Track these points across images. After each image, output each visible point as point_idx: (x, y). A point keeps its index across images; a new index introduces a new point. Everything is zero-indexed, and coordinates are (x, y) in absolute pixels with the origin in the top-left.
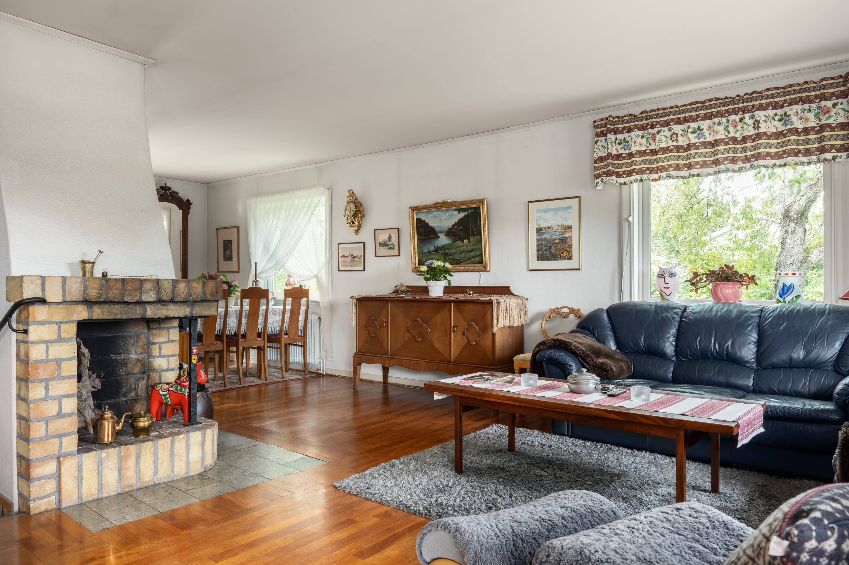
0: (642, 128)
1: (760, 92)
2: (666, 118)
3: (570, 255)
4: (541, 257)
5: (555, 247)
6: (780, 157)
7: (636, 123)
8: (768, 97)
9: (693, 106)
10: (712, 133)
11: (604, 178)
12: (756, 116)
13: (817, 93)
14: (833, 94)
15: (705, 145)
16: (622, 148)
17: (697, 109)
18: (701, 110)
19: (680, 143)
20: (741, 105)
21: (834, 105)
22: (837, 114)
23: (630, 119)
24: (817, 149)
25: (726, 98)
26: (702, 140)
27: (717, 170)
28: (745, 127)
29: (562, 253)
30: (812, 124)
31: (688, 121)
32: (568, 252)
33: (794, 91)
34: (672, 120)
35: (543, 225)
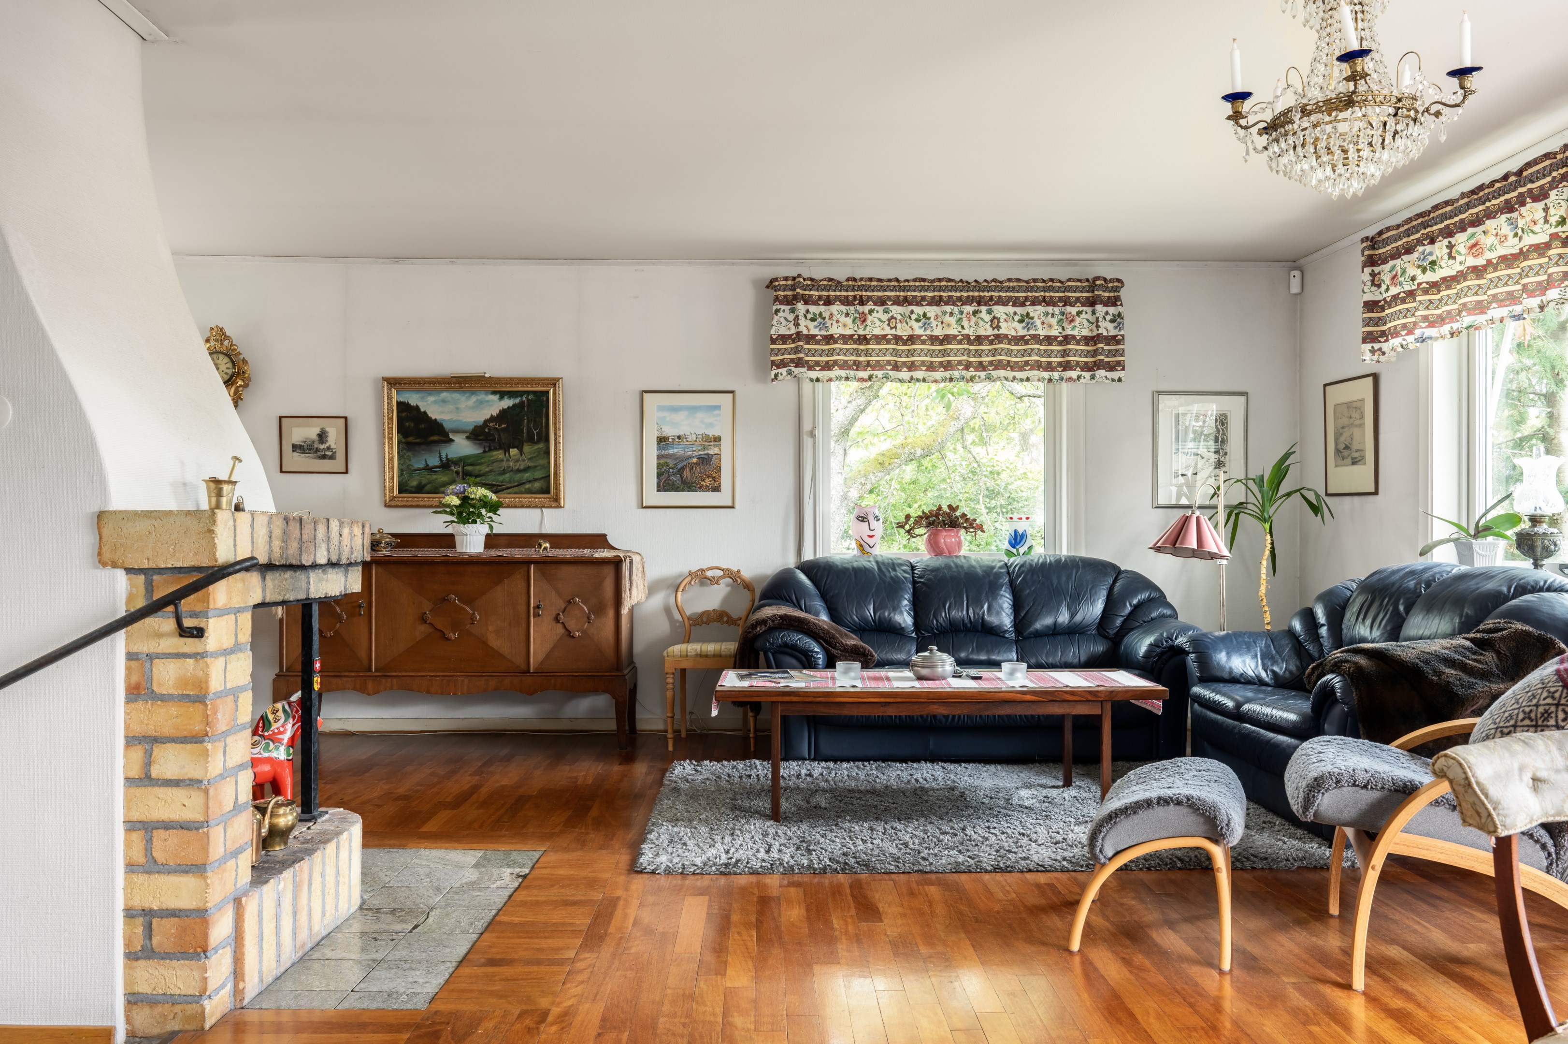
0: (846, 302)
1: (1000, 282)
2: (880, 294)
3: (716, 484)
4: (665, 484)
5: (691, 469)
6: (1021, 369)
7: (838, 293)
8: (1009, 289)
9: (917, 283)
10: (939, 324)
11: (793, 369)
12: (996, 312)
13: (1061, 295)
14: (1078, 299)
15: (933, 339)
16: (816, 327)
17: (923, 289)
18: (926, 291)
19: (899, 333)
20: (976, 294)
21: (1079, 313)
22: (1081, 324)
23: (830, 286)
24: (1060, 364)
25: (961, 281)
26: (928, 332)
27: (948, 376)
28: (981, 323)
29: (704, 480)
30: (1054, 333)
31: (910, 304)
32: (714, 478)
33: (1038, 287)
34: (889, 298)
35: (670, 431)
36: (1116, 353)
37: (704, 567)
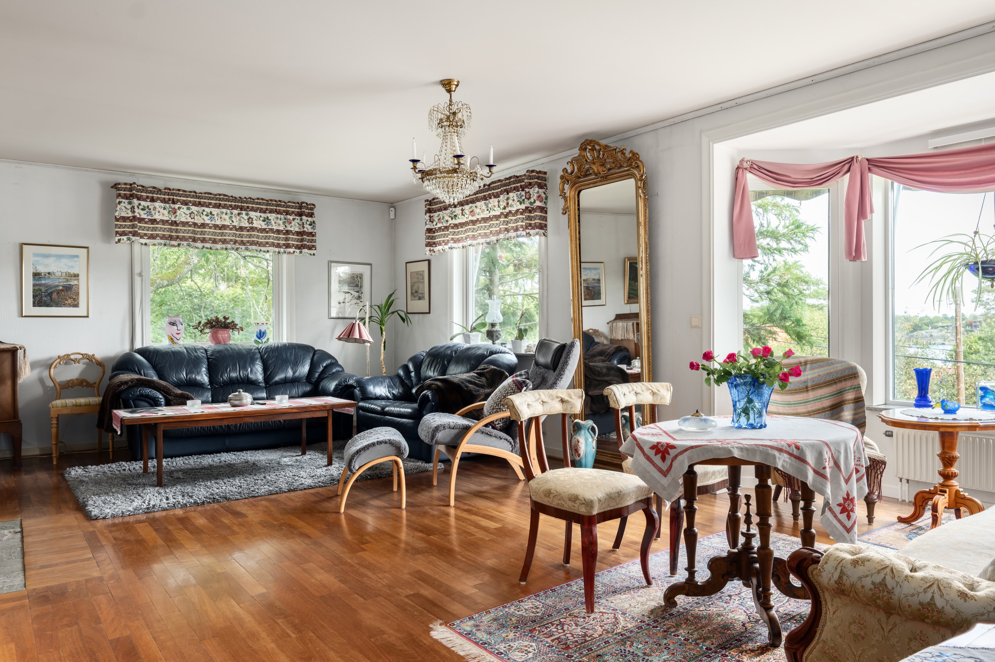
0: (164, 201)
1: (253, 199)
2: (185, 199)
3: (76, 303)
4: (39, 303)
5: (58, 293)
6: (264, 246)
7: (159, 196)
8: (257, 203)
9: (207, 195)
10: (219, 218)
11: (131, 237)
12: (251, 215)
13: (285, 209)
14: (293, 212)
15: (216, 226)
16: (145, 214)
17: (210, 198)
18: (212, 200)
19: (196, 221)
20: (240, 204)
21: (294, 219)
22: (295, 225)
23: (154, 191)
24: (284, 245)
25: (232, 196)
26: (213, 223)
27: (225, 247)
28: (243, 220)
29: (67, 300)
30: (281, 228)
31: (202, 206)
32: (74, 299)
33: (273, 204)
34: (190, 201)
35: (42, 269)
36: (312, 241)
37: (69, 353)
